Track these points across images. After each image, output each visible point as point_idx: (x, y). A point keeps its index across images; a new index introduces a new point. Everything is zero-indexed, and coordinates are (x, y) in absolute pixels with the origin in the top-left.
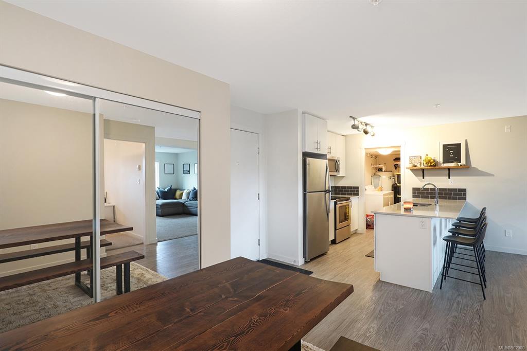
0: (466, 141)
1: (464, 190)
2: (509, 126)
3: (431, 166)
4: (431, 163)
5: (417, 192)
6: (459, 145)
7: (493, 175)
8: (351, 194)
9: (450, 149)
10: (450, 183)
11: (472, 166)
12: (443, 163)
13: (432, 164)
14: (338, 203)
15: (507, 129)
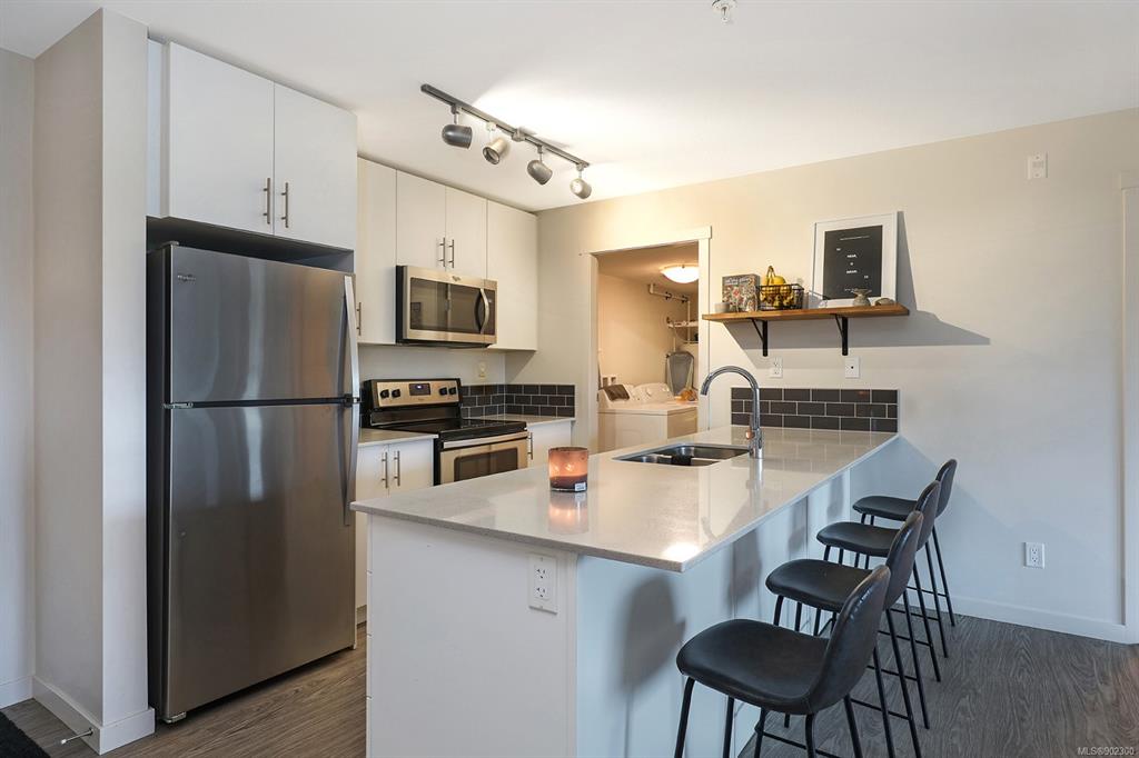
0: (900, 216)
1: (892, 396)
2: (1042, 158)
3: (781, 307)
4: (781, 301)
5: (744, 405)
6: (876, 233)
7: (985, 341)
8: (532, 412)
9: (849, 247)
10: (849, 373)
11: (918, 309)
12: (825, 298)
13: (785, 302)
14: (447, 445)
15: (1035, 165)
